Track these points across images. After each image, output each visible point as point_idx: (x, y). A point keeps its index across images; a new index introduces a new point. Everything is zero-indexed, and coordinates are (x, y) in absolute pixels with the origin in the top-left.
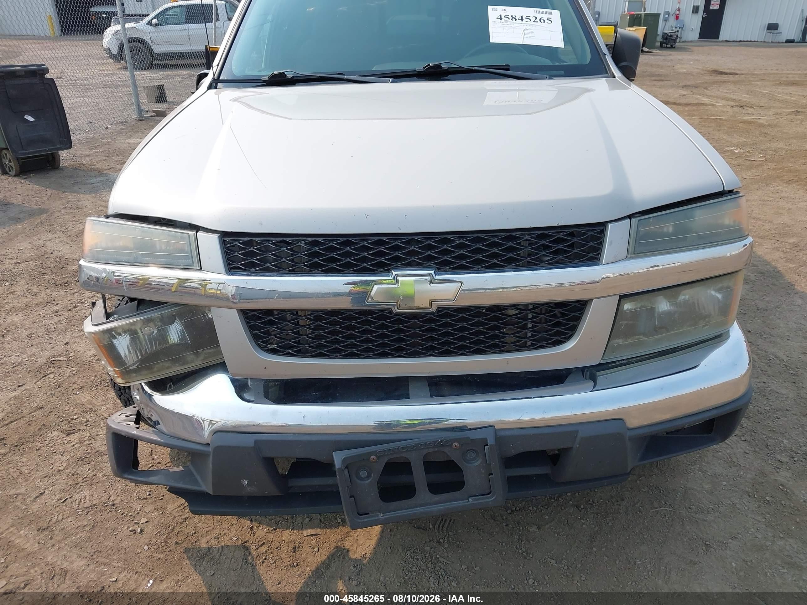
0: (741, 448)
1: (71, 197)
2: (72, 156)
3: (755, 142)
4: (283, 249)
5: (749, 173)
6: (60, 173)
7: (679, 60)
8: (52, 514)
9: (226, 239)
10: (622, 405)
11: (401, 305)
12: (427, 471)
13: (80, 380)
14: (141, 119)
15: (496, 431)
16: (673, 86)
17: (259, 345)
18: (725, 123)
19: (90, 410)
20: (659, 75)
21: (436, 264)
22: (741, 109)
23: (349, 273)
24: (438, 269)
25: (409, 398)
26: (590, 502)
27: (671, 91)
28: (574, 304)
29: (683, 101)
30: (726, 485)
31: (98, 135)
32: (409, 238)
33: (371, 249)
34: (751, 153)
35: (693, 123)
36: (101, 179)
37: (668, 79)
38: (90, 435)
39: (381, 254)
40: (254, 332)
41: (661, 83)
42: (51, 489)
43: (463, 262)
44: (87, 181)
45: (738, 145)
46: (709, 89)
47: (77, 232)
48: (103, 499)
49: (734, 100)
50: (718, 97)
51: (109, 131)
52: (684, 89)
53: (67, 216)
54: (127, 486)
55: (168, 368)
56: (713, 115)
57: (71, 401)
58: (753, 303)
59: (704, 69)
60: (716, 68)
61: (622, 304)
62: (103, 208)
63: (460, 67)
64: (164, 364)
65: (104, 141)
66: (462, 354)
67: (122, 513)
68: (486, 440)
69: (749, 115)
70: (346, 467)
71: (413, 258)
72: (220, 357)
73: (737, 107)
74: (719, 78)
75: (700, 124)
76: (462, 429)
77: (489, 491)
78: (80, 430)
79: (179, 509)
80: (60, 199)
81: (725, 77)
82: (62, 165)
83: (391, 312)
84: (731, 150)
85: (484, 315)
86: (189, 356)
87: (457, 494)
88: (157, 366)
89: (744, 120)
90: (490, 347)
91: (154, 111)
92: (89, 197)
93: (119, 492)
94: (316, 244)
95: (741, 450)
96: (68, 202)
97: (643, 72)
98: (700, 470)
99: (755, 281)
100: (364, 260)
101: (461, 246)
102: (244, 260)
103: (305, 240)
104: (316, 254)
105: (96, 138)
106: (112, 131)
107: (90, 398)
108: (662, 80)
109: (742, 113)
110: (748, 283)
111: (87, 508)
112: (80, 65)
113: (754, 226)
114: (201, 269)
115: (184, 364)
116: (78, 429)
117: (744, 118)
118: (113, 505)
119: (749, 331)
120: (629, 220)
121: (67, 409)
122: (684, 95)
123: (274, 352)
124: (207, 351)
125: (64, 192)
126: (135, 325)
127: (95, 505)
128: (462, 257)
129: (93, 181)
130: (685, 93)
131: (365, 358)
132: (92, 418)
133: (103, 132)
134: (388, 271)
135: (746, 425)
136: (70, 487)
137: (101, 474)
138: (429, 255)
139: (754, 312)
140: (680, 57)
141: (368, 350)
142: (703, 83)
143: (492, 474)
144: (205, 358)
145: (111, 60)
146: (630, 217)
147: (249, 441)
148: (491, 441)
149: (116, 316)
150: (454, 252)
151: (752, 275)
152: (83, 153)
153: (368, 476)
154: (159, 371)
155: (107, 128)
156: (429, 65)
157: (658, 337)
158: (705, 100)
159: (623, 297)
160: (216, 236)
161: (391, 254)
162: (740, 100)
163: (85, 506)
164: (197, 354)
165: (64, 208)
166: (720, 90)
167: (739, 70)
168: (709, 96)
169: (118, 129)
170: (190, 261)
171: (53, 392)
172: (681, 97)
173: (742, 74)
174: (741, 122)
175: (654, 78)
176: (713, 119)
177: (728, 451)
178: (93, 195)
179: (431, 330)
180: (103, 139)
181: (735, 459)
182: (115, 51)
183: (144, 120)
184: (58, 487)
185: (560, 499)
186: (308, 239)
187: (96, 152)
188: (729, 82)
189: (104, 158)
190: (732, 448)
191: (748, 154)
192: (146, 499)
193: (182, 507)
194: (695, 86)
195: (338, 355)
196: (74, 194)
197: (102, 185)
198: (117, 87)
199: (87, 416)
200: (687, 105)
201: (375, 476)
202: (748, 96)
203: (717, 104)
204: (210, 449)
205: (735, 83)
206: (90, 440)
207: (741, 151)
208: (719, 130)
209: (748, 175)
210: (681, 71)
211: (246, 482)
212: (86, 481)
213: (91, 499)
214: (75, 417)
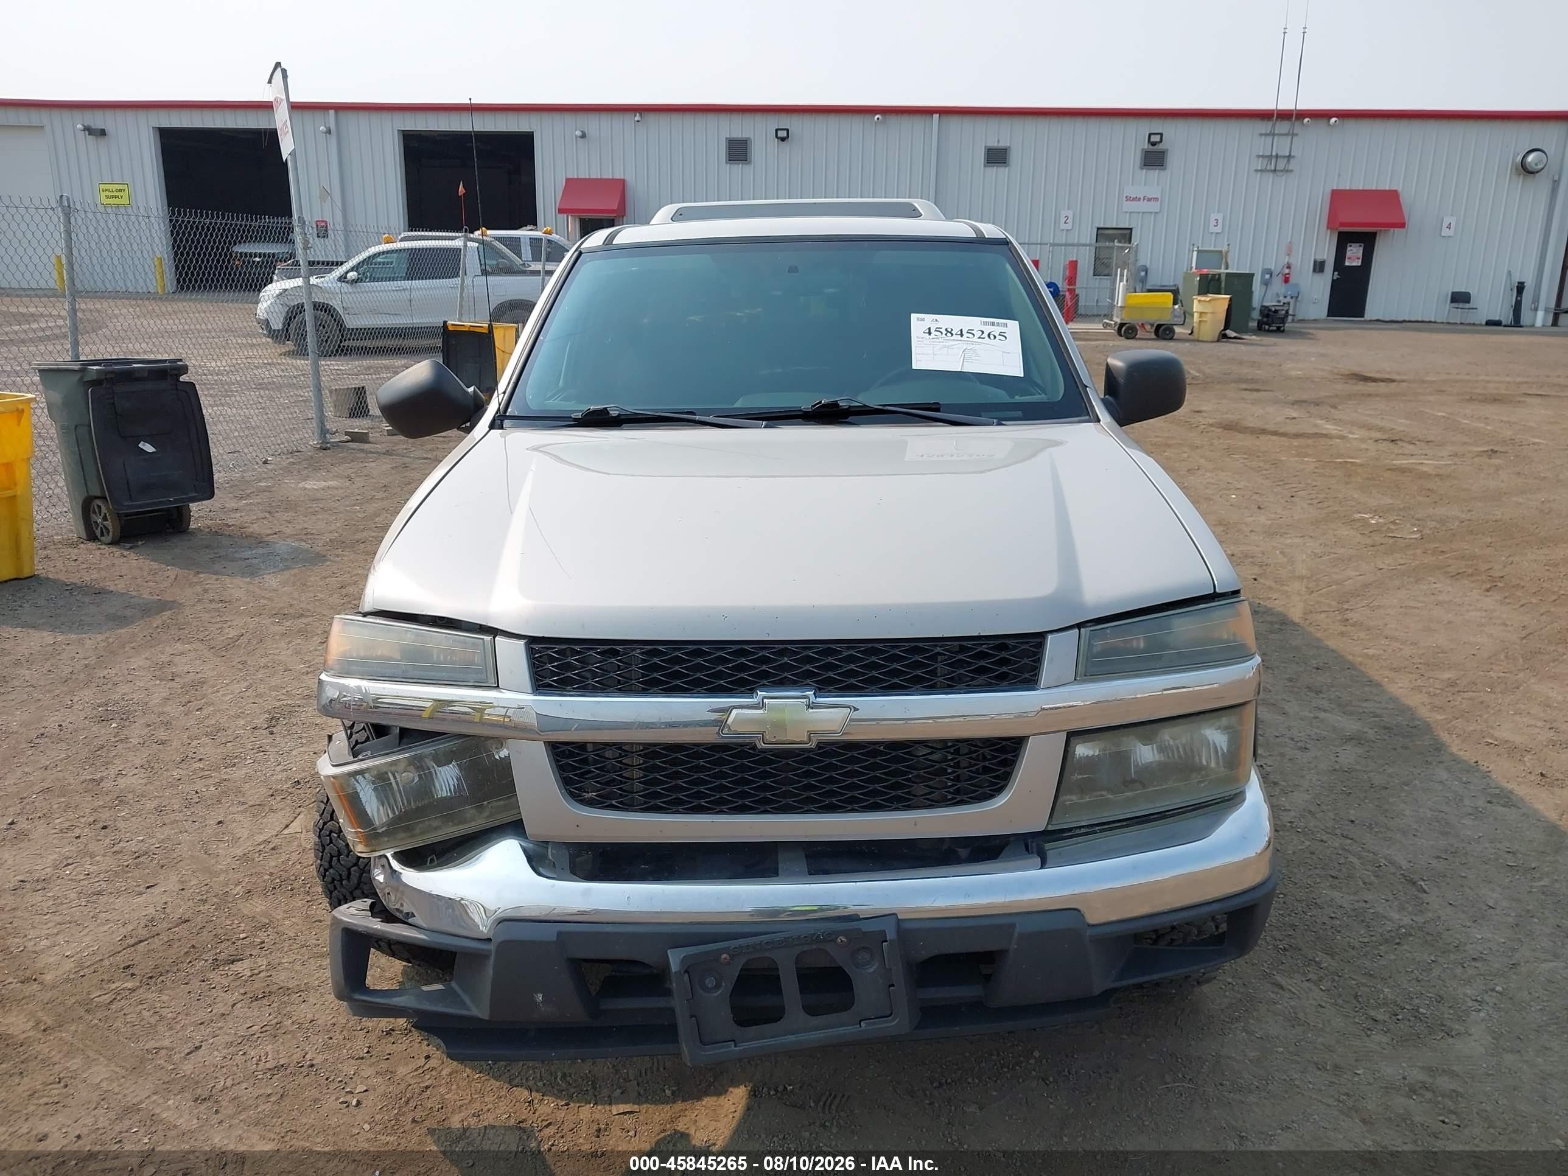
0: (1315, 999)
1: (210, 581)
2: (208, 510)
3: (1407, 505)
4: (612, 660)
5: (1389, 560)
6: (189, 540)
7: (1291, 353)
8: (216, 1078)
9: (534, 647)
10: (1078, 890)
11: (769, 737)
12: (803, 989)
13: (247, 880)
14: (325, 446)
15: (899, 921)
16: (1276, 402)
17: (571, 794)
18: (1359, 470)
19: (265, 927)
20: (1253, 381)
21: (817, 682)
22: (1392, 446)
23: (699, 692)
24: (820, 689)
25: (778, 875)
26: (1064, 1073)
27: (1271, 409)
28: (1004, 743)
29: (1291, 429)
30: (1282, 1053)
31: (250, 473)
32: (781, 647)
33: (729, 661)
34: (1398, 524)
35: (1304, 469)
36: (260, 551)
37: (1270, 388)
38: (269, 964)
39: (742, 668)
40: (565, 774)
41: (1255, 395)
42: (211, 1041)
43: (853, 681)
44: (237, 556)
45: (1376, 511)
46: (1340, 407)
47: (226, 642)
48: (294, 1056)
49: (1380, 429)
50: (1353, 423)
51: (270, 467)
52: (1296, 407)
53: (206, 615)
54: (331, 1038)
55: (436, 829)
56: (1340, 456)
57: (233, 911)
58: (1366, 776)
59: (1336, 371)
60: (1356, 369)
61: (1072, 744)
62: (265, 602)
63: (865, 406)
64: (431, 823)
65: (262, 484)
66: (853, 811)
67: (325, 1077)
68: (883, 933)
69: (1405, 457)
70: (686, 971)
71: (786, 674)
72: (516, 811)
73: (1385, 443)
74: (1362, 387)
75: (1316, 470)
76: (853, 918)
77: (889, 1012)
78: (251, 955)
79: (416, 1073)
80: (192, 585)
81: (1371, 387)
82: (192, 526)
83: (754, 747)
84: (1363, 519)
85: (882, 753)
86: (470, 811)
87: (844, 1016)
88: (420, 825)
89: (1394, 465)
90: (891, 800)
91: (347, 433)
92: (238, 581)
93: (320, 1047)
94: (655, 653)
95: (1314, 1003)
96: (206, 591)
97: (1225, 374)
98: (1244, 1030)
99: (1374, 742)
100: (720, 675)
101: (850, 659)
102: (557, 674)
103: (641, 649)
104: (655, 668)
105: (248, 479)
106: (275, 467)
107: (264, 908)
108: (1258, 390)
109: (1392, 453)
110: (1363, 745)
111: (270, 1069)
112: (209, 345)
113: (1384, 651)
114: (498, 686)
115: (460, 823)
116: (249, 953)
117: (1394, 462)
118: (312, 1066)
119: (1352, 821)
120: (1077, 630)
121: (229, 923)
122: (1294, 418)
123: (590, 803)
124: (495, 804)
125: (198, 573)
126: (396, 764)
127: (282, 1066)
128: (851, 674)
129: (248, 554)
130: (1294, 415)
131: (717, 813)
132: (270, 937)
133: (259, 469)
134: (751, 692)
135: (1325, 965)
136: (242, 1039)
137: (290, 1021)
138: (808, 670)
139: (1366, 791)
140: (1293, 349)
141: (721, 802)
142: (1330, 397)
143: (893, 985)
144: (491, 815)
145: (269, 340)
146: (1079, 626)
147: (549, 934)
148: (891, 935)
149: (369, 753)
150: (841, 666)
151: (1370, 732)
152: (227, 505)
153: (717, 987)
154: (423, 833)
155: (265, 462)
156: (820, 402)
157: (1129, 794)
158: (1330, 428)
159: (1073, 736)
160: (521, 643)
161: (756, 668)
162: (1393, 429)
163: (268, 1067)
164: (480, 808)
165: (199, 600)
166: (1359, 410)
167: (1399, 374)
168: (1337, 422)
169: (285, 464)
170: (483, 676)
171: (205, 897)
172: (1288, 421)
173: (1403, 381)
174: (1389, 469)
175: (1244, 386)
176: (1340, 463)
177: (1293, 1003)
178: (248, 579)
179: (809, 774)
180: (260, 482)
181: (1301, 1015)
182: (277, 324)
183: (329, 449)
184: (221, 1040)
185: (1017, 1068)
186: (645, 647)
187: (247, 504)
188: (1377, 395)
189: (262, 515)
190: (1299, 998)
191: (1392, 527)
192: (362, 1058)
193: (421, 1071)
194: (1314, 403)
195: (680, 808)
196: (215, 577)
197: (263, 562)
198: (279, 387)
199: (262, 935)
200: (1297, 436)
201: (727, 986)
202: (1408, 422)
203: (1351, 436)
204: (492, 947)
205: (1388, 397)
206: (268, 970)
207: (1381, 520)
208: (1347, 483)
209: (1387, 562)
210: (1294, 373)
211: (540, 997)
212: (266, 1031)
213: (276, 1056)
214: (242, 936)
